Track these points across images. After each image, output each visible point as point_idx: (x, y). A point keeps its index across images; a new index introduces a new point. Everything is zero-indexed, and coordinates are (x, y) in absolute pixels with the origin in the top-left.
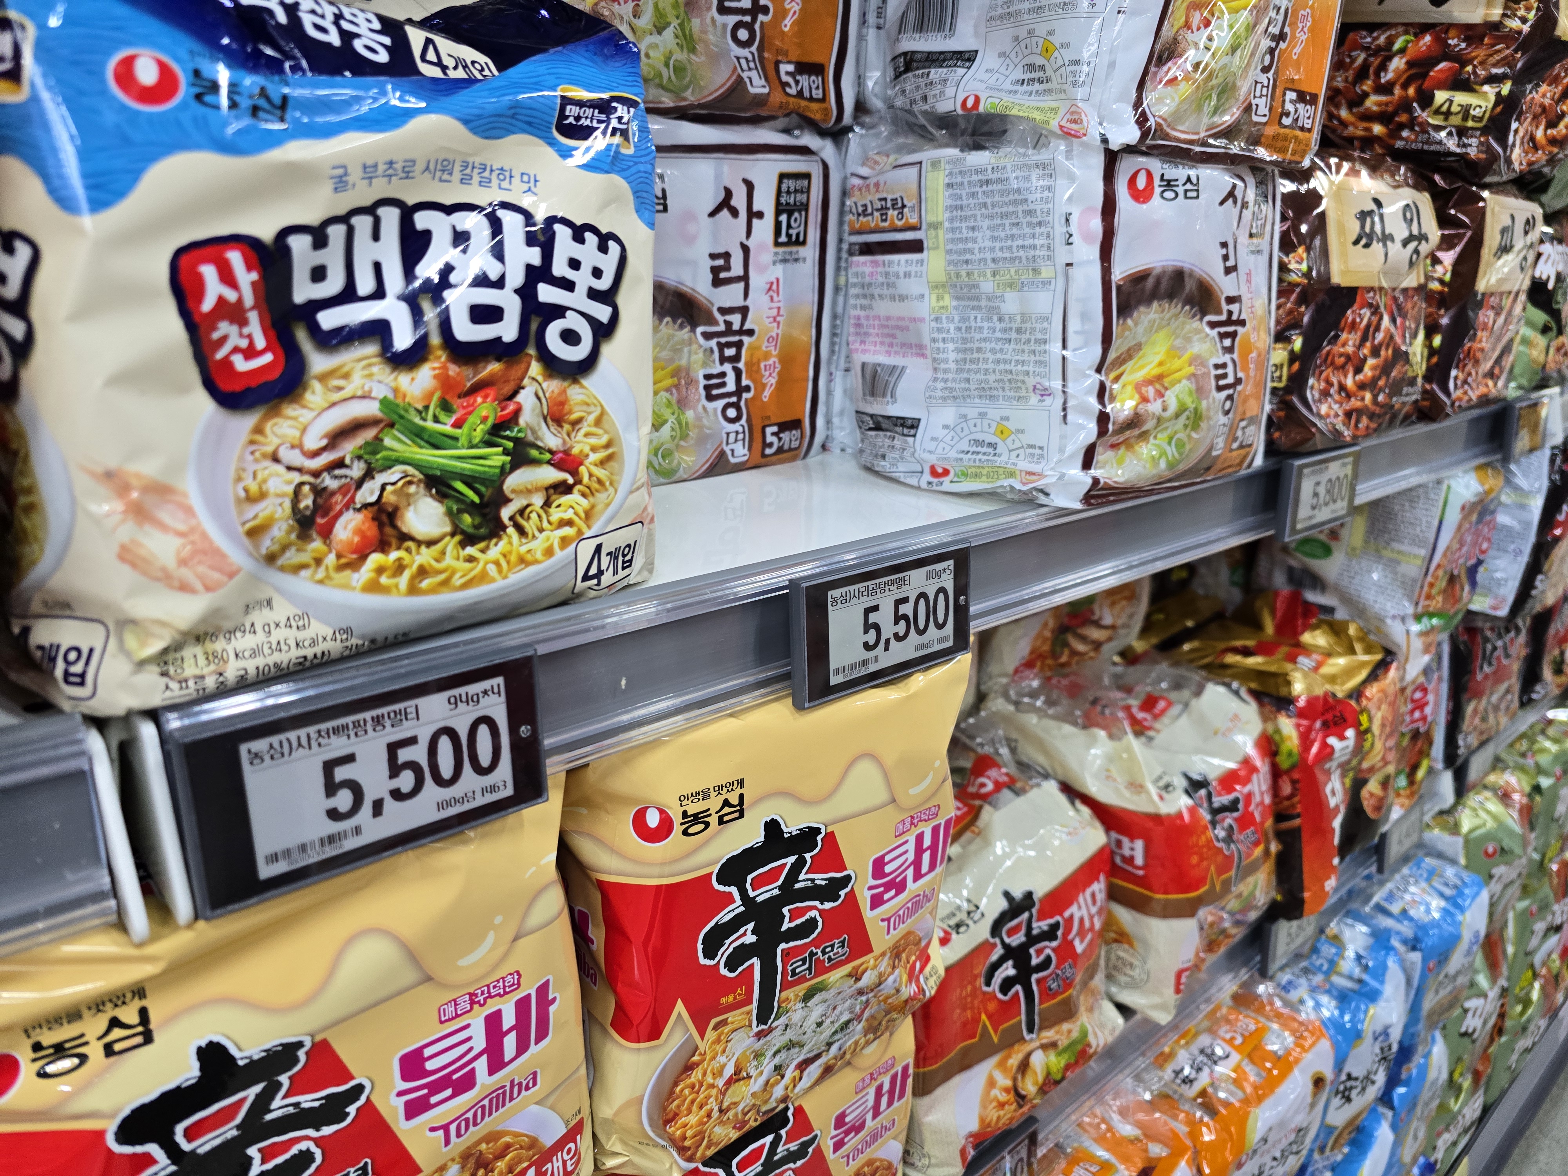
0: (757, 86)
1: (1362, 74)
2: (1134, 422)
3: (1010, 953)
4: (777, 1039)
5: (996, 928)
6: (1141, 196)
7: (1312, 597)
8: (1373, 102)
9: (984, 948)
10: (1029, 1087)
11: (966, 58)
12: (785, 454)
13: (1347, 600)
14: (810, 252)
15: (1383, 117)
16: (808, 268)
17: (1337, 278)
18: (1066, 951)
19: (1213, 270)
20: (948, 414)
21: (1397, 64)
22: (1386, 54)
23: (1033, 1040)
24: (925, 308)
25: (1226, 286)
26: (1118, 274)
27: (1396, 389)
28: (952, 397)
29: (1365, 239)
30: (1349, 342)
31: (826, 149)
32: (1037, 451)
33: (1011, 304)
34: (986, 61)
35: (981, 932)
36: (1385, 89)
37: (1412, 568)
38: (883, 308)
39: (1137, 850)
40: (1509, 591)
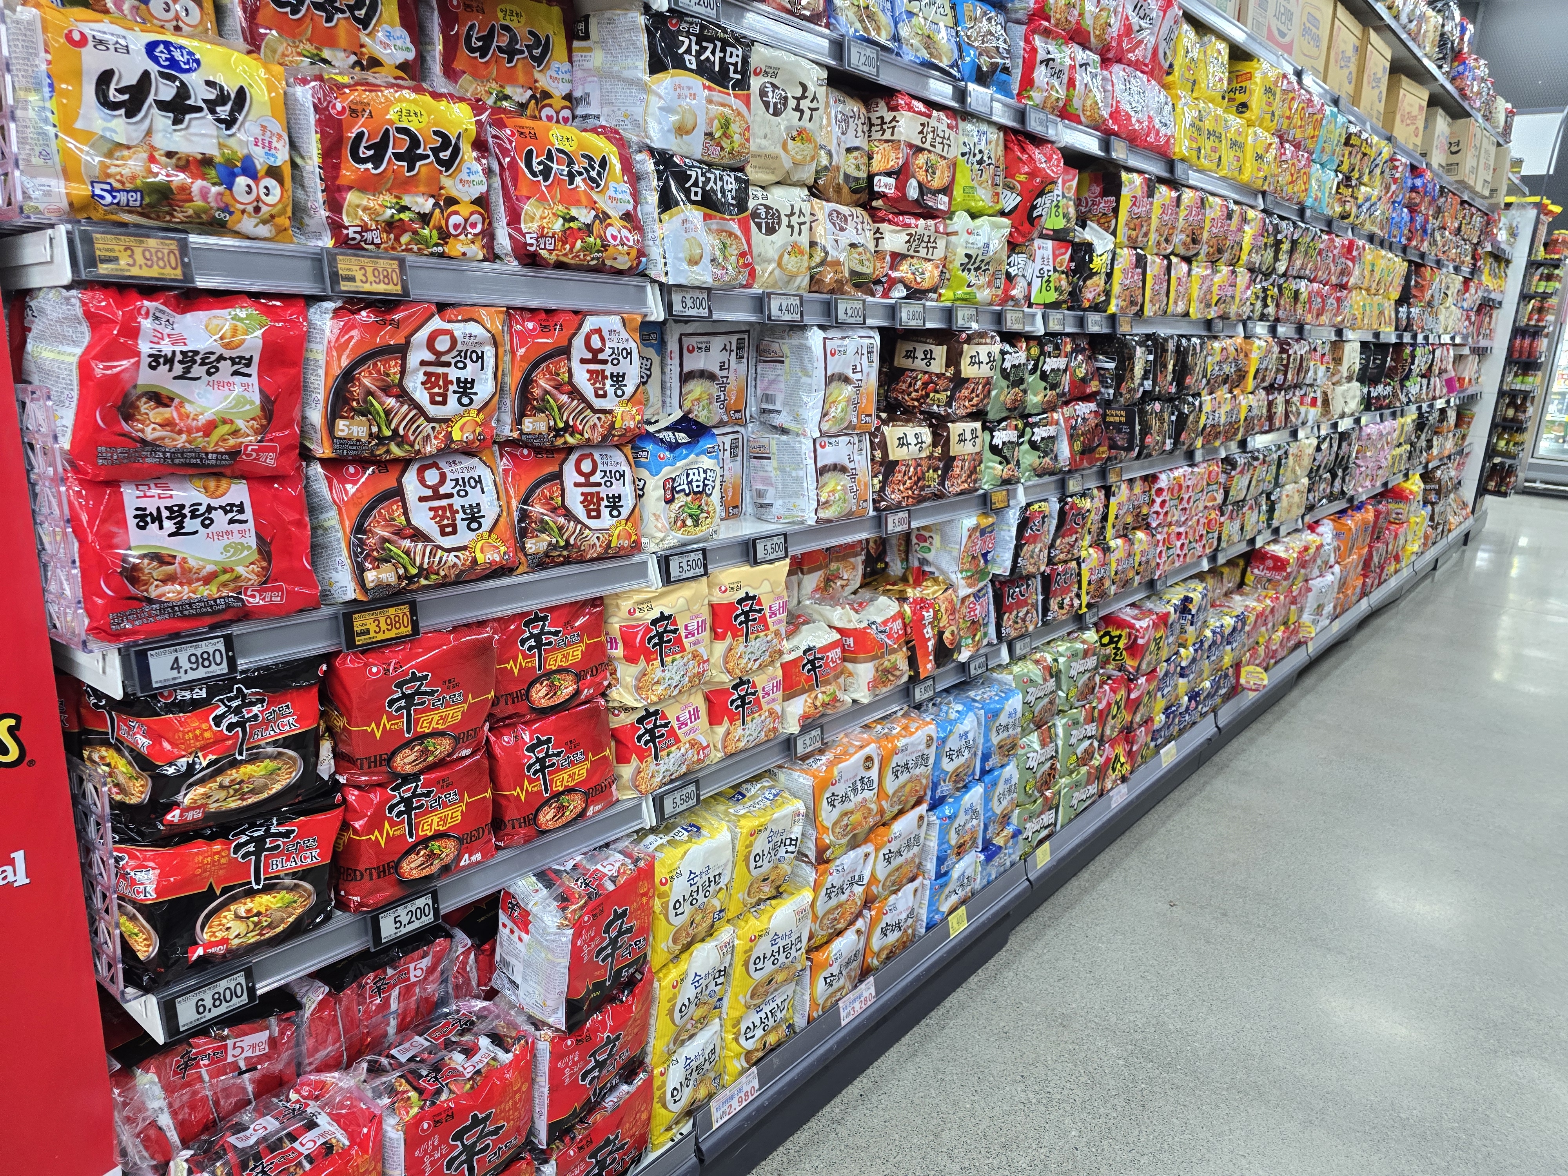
0: (726, 418)
1: (910, 385)
2: (827, 502)
3: (809, 661)
4: (749, 650)
5: (805, 652)
6: (823, 447)
7: (927, 569)
8: (914, 395)
9: (800, 658)
10: (818, 704)
11: (778, 412)
12: (735, 516)
13: (938, 569)
14: (739, 458)
15: (917, 400)
16: (739, 463)
17: (891, 458)
18: (827, 664)
19: (846, 462)
20: (780, 502)
21: (919, 383)
22: (916, 379)
23: (819, 690)
24: (772, 474)
25: (851, 466)
26: (819, 465)
27: (922, 488)
28: (781, 497)
29: (901, 445)
30: (898, 476)
31: (742, 430)
32: (803, 511)
33: (794, 474)
34: (784, 413)
35: (800, 653)
36: (916, 391)
37: (955, 553)
38: (761, 473)
39: (851, 641)
40: (1008, 564)
